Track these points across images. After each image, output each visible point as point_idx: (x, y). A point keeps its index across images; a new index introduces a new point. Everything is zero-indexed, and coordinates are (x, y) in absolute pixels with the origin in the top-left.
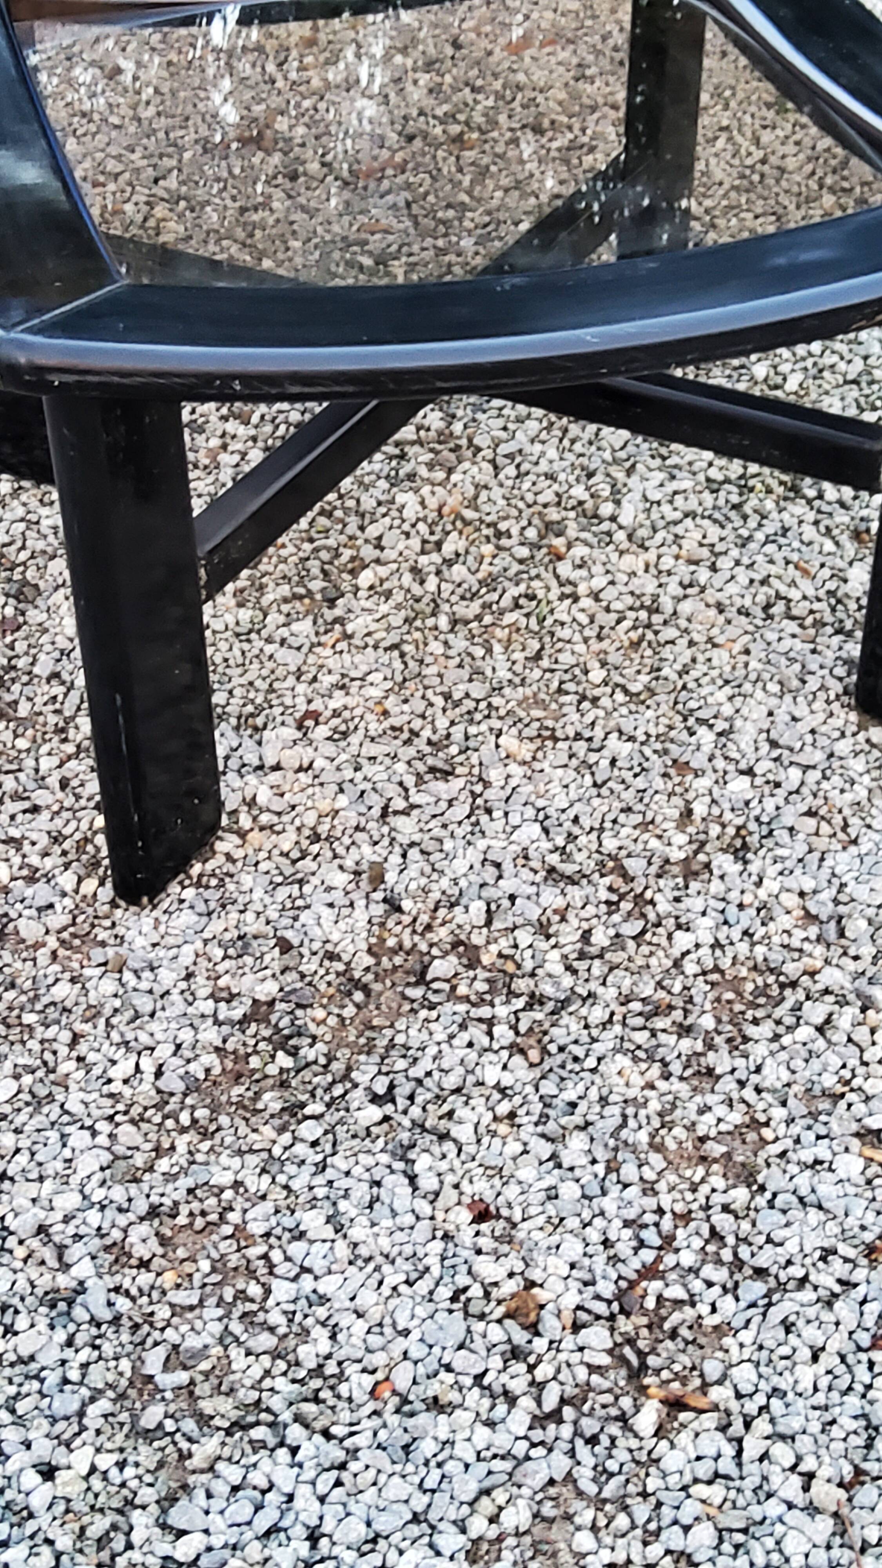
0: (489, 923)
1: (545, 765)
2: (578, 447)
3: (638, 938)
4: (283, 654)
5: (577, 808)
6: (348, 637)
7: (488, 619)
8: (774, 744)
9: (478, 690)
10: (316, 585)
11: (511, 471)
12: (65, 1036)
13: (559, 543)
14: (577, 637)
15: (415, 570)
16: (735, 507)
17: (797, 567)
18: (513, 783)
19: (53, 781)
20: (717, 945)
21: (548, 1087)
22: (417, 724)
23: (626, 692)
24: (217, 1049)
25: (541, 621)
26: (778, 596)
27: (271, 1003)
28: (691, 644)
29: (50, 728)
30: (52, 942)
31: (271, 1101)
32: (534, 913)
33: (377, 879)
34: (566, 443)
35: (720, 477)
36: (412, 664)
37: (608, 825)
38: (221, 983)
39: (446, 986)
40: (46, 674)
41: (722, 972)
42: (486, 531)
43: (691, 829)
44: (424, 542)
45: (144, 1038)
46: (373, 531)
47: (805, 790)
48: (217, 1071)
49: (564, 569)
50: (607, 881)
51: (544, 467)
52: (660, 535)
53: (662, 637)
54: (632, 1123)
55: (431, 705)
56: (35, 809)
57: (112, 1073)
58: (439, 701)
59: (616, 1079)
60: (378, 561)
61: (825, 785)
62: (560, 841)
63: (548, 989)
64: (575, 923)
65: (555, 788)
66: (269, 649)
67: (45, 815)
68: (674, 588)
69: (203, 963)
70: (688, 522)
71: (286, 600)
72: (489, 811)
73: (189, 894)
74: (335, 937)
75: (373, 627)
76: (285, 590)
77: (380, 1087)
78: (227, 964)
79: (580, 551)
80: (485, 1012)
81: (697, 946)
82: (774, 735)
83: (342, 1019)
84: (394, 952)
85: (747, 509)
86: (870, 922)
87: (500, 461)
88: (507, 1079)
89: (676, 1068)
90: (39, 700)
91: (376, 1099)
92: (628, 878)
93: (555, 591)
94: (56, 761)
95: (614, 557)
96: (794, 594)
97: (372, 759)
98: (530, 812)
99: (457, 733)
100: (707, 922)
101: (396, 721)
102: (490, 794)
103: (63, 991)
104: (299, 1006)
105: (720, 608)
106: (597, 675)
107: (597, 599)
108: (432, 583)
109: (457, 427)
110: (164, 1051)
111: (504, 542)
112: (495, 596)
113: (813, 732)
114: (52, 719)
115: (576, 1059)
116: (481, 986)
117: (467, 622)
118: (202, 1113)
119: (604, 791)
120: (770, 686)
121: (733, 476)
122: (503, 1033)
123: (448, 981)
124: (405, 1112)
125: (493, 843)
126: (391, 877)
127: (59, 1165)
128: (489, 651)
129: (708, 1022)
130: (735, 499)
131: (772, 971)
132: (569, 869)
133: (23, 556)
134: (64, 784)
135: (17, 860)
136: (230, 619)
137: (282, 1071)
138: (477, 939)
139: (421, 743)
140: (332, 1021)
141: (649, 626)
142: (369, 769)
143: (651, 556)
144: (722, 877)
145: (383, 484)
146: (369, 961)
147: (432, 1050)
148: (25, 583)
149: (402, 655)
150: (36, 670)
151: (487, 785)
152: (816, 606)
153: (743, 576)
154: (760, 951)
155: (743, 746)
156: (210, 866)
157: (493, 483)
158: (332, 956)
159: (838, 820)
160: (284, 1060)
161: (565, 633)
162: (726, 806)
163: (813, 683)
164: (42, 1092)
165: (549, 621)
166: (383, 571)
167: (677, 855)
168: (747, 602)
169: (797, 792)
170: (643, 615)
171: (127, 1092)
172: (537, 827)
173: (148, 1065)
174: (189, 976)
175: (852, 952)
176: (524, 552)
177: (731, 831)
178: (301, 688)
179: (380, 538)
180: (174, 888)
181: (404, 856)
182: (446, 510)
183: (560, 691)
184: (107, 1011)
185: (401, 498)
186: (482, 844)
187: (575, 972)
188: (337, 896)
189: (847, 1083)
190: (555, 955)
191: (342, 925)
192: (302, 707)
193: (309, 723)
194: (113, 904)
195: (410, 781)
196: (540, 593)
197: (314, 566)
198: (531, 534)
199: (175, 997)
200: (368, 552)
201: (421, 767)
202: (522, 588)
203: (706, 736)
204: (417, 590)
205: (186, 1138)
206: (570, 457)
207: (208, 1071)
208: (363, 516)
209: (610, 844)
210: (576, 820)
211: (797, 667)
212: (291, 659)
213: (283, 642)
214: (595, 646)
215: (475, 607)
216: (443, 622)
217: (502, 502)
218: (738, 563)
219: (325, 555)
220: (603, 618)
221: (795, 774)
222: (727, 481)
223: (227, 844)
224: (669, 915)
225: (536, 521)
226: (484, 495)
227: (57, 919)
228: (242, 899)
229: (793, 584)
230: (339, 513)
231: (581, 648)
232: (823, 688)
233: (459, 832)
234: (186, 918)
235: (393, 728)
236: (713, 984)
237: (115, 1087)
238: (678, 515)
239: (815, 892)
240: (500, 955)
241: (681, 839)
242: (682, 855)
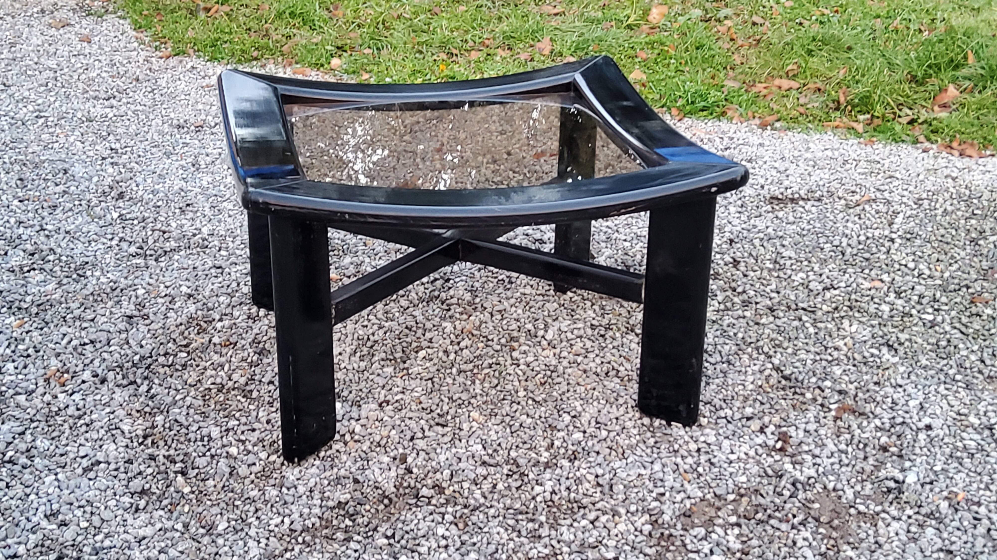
0: (450, 480)
1: (490, 424)
2: (533, 310)
3: (518, 488)
4: (377, 379)
5: (501, 440)
6: (408, 374)
7: (475, 371)
8: (597, 423)
9: (464, 396)
10: (398, 355)
11: (499, 317)
12: (252, 509)
13: (515, 345)
14: (516, 379)
15: (445, 352)
16: (602, 336)
17: (625, 358)
18: (473, 429)
19: (264, 420)
20: (553, 492)
21: (465, 537)
22: (434, 407)
23: (534, 400)
24: (319, 517)
25: (500, 374)
26: (613, 369)
27: (347, 503)
28: (568, 384)
29: (266, 402)
30: (253, 476)
31: (340, 535)
32: (473, 476)
33: (404, 460)
34: (527, 308)
35: (597, 324)
36: (436, 386)
37: (514, 447)
38: (326, 495)
39: (427, 500)
40: (267, 381)
41: (553, 502)
42: (481, 339)
43: (552, 451)
44: (452, 342)
45: (287, 511)
46: (428, 335)
47: (608, 439)
48: (318, 525)
49: (515, 354)
50: (509, 467)
51: (515, 316)
52: (564, 343)
53: (555, 382)
54: (500, 551)
55: (442, 401)
56: (254, 430)
57: (271, 522)
58: (446, 400)
59: (496, 535)
60: (429, 347)
61: (617, 437)
62: (490, 452)
63: (472, 502)
64: (490, 480)
65: (492, 433)
66: (371, 377)
67: (257, 432)
68: (565, 363)
69: (319, 486)
70: (579, 340)
71: (383, 360)
72: (460, 441)
73: (317, 462)
74: (380, 479)
75: (421, 371)
76: (383, 355)
77: (389, 533)
78: (329, 488)
79: (524, 348)
80: (443, 510)
81: (544, 492)
82: (599, 419)
83: (377, 510)
84: (406, 488)
85: (607, 336)
86: (625, 487)
87: (494, 313)
88: (447, 534)
89: (524, 533)
90: (262, 392)
91: (387, 537)
92: (518, 466)
93: (509, 361)
94: (265, 413)
95: (540, 351)
96: (621, 369)
97: (410, 418)
98: (479, 440)
99: (452, 411)
100: (551, 483)
101: (425, 406)
102: (462, 433)
103: (254, 493)
104: (358, 504)
105: (585, 371)
106: (522, 393)
107: (528, 366)
108: (452, 356)
109: (477, 300)
110: (296, 516)
111: (490, 343)
112: (481, 362)
113: (617, 419)
114: (267, 399)
115: (480, 528)
116: (442, 501)
117: (465, 372)
118: (308, 538)
119: (515, 435)
120: (601, 401)
121: (603, 324)
122: (449, 518)
123: (428, 498)
124: (398, 542)
125: (459, 450)
126: (409, 460)
127: (242, 552)
128: (474, 382)
129: (543, 518)
130: (602, 333)
131: (576, 502)
132: (492, 461)
133: (265, 338)
134: (268, 422)
135: (242, 448)
136: (356, 366)
137: (346, 526)
138: (444, 485)
139: (434, 415)
140: (373, 511)
141: (550, 377)
142: (408, 422)
143: (557, 351)
144: (561, 468)
145: (437, 319)
146: (395, 490)
147: (416, 521)
148: (264, 349)
149: (433, 383)
150: (263, 380)
151: (461, 429)
152: (630, 373)
153: (598, 360)
154: (573, 495)
155: (583, 421)
156: (328, 453)
157: (489, 321)
158: (377, 488)
159: (620, 450)
160: (348, 522)
161: (511, 378)
162: (570, 443)
163: (621, 401)
164: (239, 528)
165: (504, 373)
166: (429, 351)
167: (543, 460)
168: (599, 370)
169: (605, 440)
170: (549, 373)
171: (276, 529)
172: (480, 446)
173: (287, 520)
174: (311, 491)
175: (615, 497)
176: (499, 347)
177: (570, 452)
178: (383, 392)
179: (431, 339)
180: (311, 460)
181: (418, 454)
182: (465, 331)
183: (504, 399)
184: (273, 501)
185: (444, 324)
186: (454, 450)
187: (485, 498)
188: (384, 466)
189: (600, 542)
190: (479, 491)
191: (384, 475)
192: (382, 399)
193: (384, 404)
194: (283, 464)
195: (426, 428)
196: (502, 363)
197: (399, 348)
198: (503, 341)
199: (304, 497)
200: (425, 344)
201: (432, 423)
202: (494, 360)
203: (567, 418)
204: (445, 358)
205: (299, 546)
206: (528, 313)
207: (313, 525)
208: (425, 330)
209: (513, 454)
210: (499, 445)
211: (615, 394)
212: (381, 381)
213: (379, 375)
214: (523, 383)
215: (471, 366)
216: (454, 370)
217: (491, 328)
218: (597, 356)
219: (404, 344)
220: (529, 373)
221: (604, 433)
222: (601, 325)
223: (337, 446)
224: (533, 479)
225: (507, 336)
226: (484, 325)
227: (256, 469)
228: (340, 465)
229: (621, 364)
230: (414, 329)
231: (516, 383)
232: (626, 403)
233: (445, 447)
234: (314, 470)
235: (423, 408)
236: (548, 506)
237: (271, 528)
238: (574, 337)
239: (603, 475)
240: (454, 491)
241: (546, 454)
242: (546, 460)
